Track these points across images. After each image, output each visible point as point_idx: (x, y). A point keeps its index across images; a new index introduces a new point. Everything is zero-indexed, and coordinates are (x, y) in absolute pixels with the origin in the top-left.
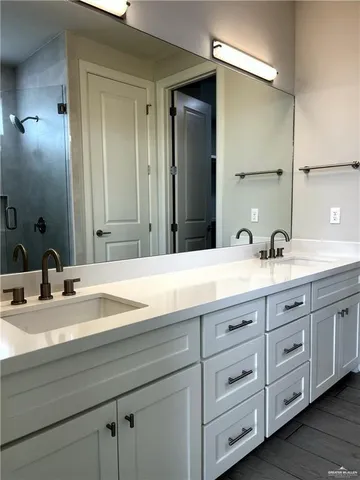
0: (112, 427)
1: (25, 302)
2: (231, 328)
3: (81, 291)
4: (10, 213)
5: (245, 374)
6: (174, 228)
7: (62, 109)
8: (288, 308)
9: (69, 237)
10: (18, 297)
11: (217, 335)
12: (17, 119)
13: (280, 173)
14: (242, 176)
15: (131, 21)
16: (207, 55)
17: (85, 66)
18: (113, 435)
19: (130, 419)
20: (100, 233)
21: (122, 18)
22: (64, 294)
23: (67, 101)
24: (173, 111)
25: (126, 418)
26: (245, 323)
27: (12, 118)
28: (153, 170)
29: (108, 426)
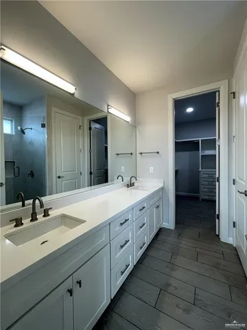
0: (70, 291)
1: (23, 224)
2: (122, 224)
3: (52, 213)
4: (16, 170)
5: (127, 242)
6: (91, 173)
7: (43, 126)
8: (141, 210)
9: (45, 180)
10: (18, 222)
11: (116, 228)
12: (21, 129)
13: (132, 154)
14: (118, 154)
15: (76, 95)
16: (106, 111)
17: (54, 109)
18: (71, 295)
19: (79, 283)
20: (59, 177)
21: (73, 94)
22: (44, 216)
23: (45, 123)
24: (90, 129)
25: (77, 282)
26: (126, 220)
27: (19, 128)
28: (82, 151)
29: (68, 291)
